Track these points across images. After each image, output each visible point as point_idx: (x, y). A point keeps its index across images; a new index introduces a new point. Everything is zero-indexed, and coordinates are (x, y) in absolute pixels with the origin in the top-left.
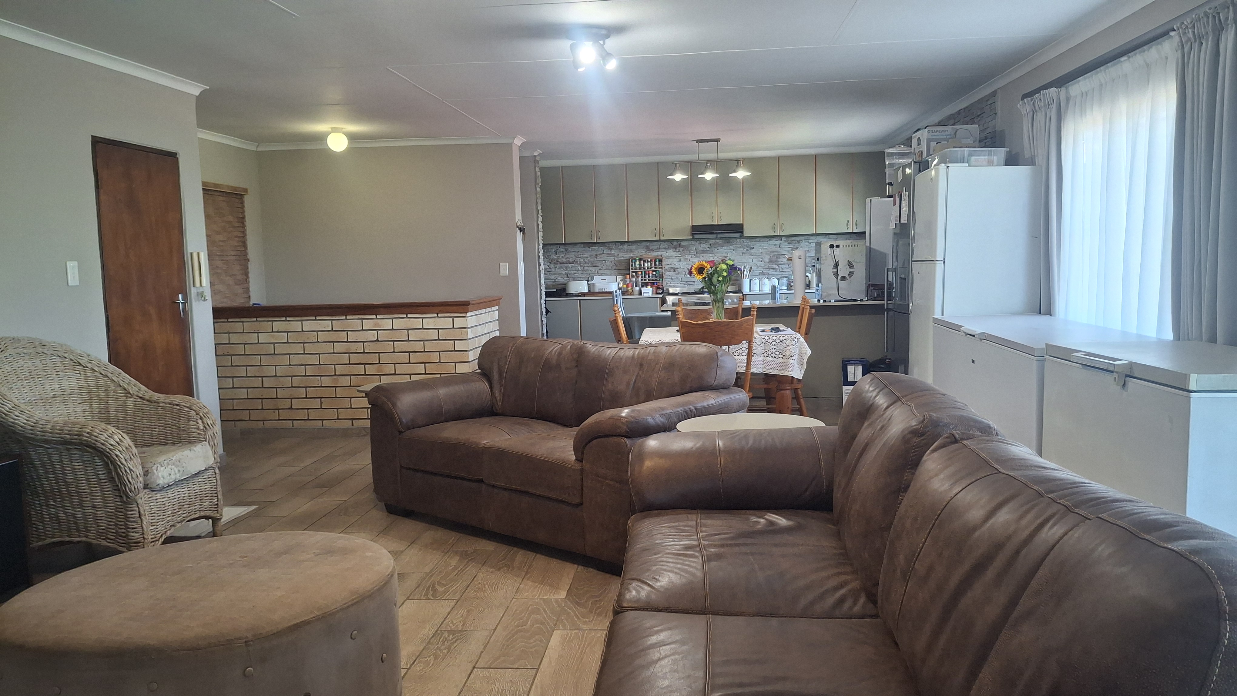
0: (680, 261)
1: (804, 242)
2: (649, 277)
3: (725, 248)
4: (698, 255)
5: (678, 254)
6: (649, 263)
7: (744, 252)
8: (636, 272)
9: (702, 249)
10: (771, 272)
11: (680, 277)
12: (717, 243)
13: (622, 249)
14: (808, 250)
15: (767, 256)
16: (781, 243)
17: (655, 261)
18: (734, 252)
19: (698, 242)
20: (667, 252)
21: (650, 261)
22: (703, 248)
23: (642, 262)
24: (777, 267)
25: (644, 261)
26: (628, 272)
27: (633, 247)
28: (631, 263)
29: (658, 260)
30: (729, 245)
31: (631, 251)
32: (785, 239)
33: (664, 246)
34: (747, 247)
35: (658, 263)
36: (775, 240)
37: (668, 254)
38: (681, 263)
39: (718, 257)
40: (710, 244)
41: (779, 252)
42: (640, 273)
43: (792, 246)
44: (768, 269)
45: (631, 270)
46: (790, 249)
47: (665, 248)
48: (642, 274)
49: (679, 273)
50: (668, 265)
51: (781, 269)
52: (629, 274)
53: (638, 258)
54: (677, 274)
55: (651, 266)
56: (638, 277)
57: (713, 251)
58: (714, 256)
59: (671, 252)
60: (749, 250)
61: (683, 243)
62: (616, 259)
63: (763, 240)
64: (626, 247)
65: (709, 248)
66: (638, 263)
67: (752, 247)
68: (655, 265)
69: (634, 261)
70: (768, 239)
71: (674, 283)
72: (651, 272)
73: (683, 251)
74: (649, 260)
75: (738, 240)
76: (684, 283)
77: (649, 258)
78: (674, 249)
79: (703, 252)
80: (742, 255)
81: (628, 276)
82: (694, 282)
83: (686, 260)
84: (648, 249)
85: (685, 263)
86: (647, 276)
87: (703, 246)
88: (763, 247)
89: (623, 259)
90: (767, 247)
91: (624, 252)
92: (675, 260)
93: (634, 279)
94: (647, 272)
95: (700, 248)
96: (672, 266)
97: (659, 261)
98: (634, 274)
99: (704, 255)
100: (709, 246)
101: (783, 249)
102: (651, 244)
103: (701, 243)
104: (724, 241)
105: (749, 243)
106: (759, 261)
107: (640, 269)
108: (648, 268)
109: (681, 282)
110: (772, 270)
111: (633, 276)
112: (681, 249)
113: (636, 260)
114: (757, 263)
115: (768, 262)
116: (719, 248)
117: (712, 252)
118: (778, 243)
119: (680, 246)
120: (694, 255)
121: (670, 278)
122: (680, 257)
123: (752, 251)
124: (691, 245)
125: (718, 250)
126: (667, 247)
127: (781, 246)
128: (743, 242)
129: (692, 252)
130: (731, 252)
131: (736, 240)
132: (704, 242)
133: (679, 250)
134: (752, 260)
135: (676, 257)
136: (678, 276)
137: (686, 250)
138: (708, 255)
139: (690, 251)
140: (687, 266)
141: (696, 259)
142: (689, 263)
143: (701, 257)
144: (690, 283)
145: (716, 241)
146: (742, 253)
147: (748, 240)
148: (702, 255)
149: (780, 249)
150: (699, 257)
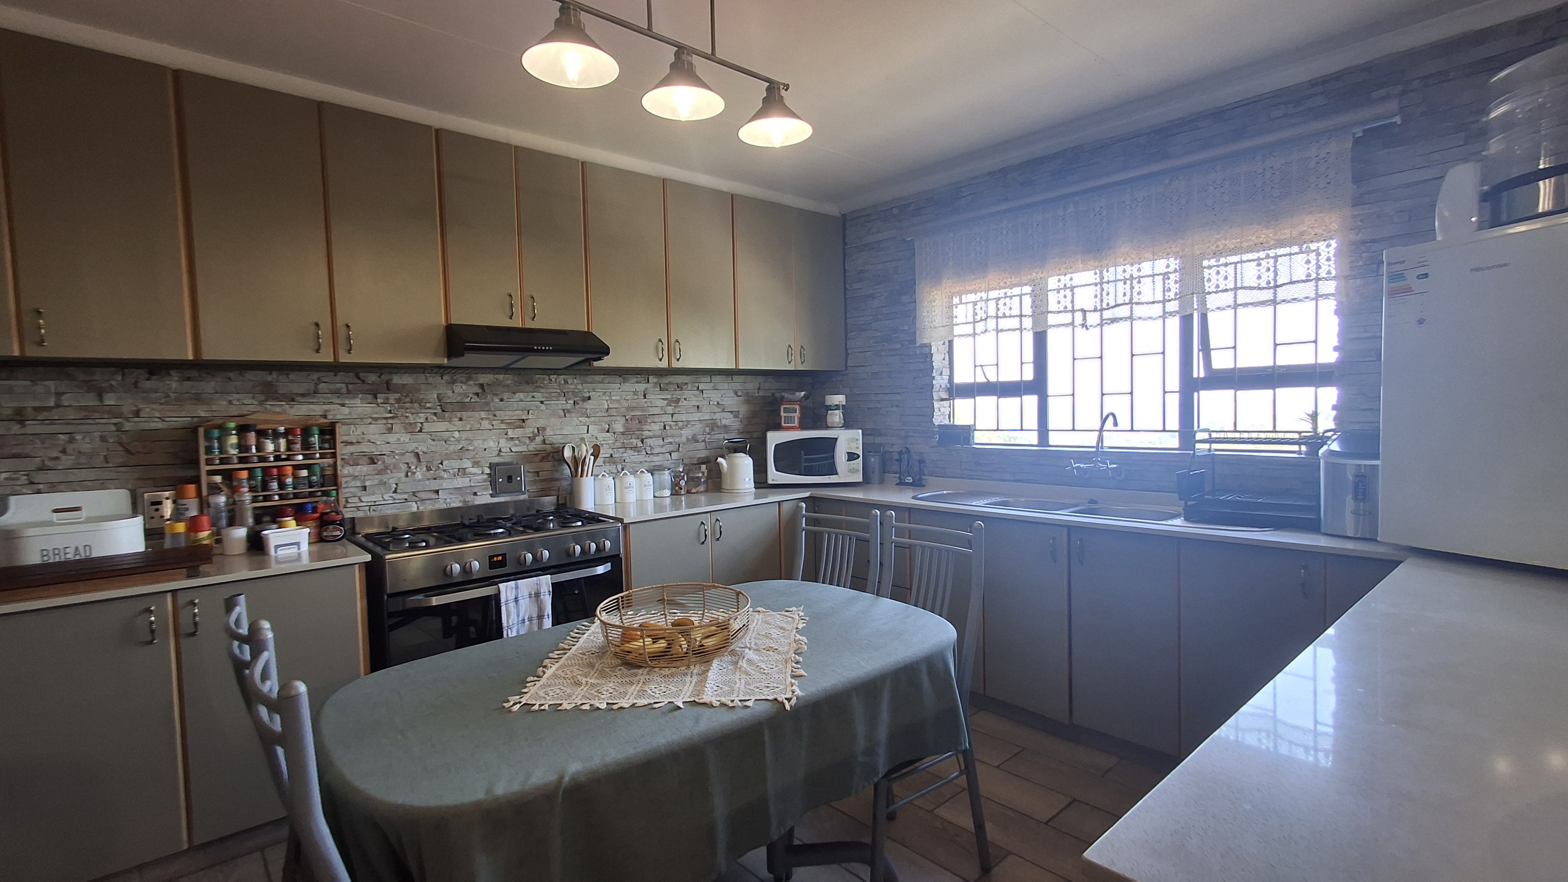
0: (390, 430)
1: (689, 388)
2: (282, 486)
3: (522, 395)
4: (447, 415)
5: (381, 412)
6: (283, 442)
7: (569, 407)
8: (229, 475)
9: (459, 399)
10: (630, 456)
11: (391, 479)
12: (499, 383)
13: (156, 391)
14: (698, 407)
15: (618, 418)
16: (646, 389)
17: (306, 432)
18: (543, 407)
19: (446, 377)
20: (343, 405)
21: (285, 434)
22: (460, 394)
23: (252, 437)
24: (640, 444)
25: (262, 434)
26: (191, 473)
27: (209, 386)
28: (202, 444)
29: (316, 430)
30: (530, 387)
31: (198, 399)
32: (656, 380)
33: (332, 387)
34: (575, 394)
35: (315, 439)
36: (635, 380)
37: (346, 410)
38: (392, 438)
39: (502, 421)
40: (482, 386)
41: (643, 409)
42: (244, 474)
43: (669, 397)
44: (622, 450)
45: (205, 468)
46: (665, 402)
47: (337, 392)
48: (251, 477)
49: (386, 468)
50: (351, 443)
51: (648, 449)
52: (196, 480)
53: (232, 425)
54: (380, 473)
55: (289, 449)
56: (234, 490)
57: (487, 404)
58: (491, 416)
59: (360, 406)
60: (580, 402)
61: (397, 380)
62: (128, 426)
63: (608, 379)
64: (173, 383)
65: (477, 394)
66: (233, 440)
67: (588, 395)
68: (307, 446)
69: (216, 433)
70: (621, 379)
71: (373, 498)
72: (289, 470)
73: (398, 401)
74: (282, 429)
75: (553, 377)
76: (406, 496)
77: (281, 423)
78: (370, 397)
79: (463, 406)
80: (562, 414)
81: (191, 488)
82: (437, 492)
83: (411, 429)
84: (269, 392)
85: (405, 438)
86: (275, 485)
87: (459, 388)
88: (610, 396)
89: (160, 425)
90: (618, 398)
91: (167, 403)
92: (373, 428)
93: (222, 499)
94: (275, 471)
95: (450, 393)
96: (365, 448)
97: (322, 433)
98: (218, 479)
99: (464, 415)
100: (479, 391)
101: (651, 402)
102: (282, 378)
103: (454, 382)
104: (516, 379)
105: (580, 387)
106: (602, 431)
107: (242, 460)
108: (277, 458)
109: (395, 496)
110: (630, 452)
111: (215, 489)
112: (393, 397)
113: (225, 432)
114: (596, 435)
115: (623, 433)
116: (505, 396)
117: (486, 407)
118: (641, 387)
119: (389, 387)
120: (435, 414)
121: (359, 484)
122: (390, 421)
123: (587, 407)
124: (423, 386)
125: (502, 400)
126: (344, 390)
127: (647, 396)
128: (566, 382)
129: (428, 405)
130: (537, 407)
131: (547, 377)
132: (464, 380)
133: (387, 399)
134: (586, 427)
135: (376, 419)
136: (385, 478)
137: (408, 400)
138: (477, 415)
139: (421, 404)
140: (412, 446)
141: (441, 426)
142: (420, 436)
143: (455, 420)
144: (423, 495)
145: (497, 376)
146: (564, 410)
147: (578, 378)
148: (459, 414)
149: (646, 402)
150: (450, 422)
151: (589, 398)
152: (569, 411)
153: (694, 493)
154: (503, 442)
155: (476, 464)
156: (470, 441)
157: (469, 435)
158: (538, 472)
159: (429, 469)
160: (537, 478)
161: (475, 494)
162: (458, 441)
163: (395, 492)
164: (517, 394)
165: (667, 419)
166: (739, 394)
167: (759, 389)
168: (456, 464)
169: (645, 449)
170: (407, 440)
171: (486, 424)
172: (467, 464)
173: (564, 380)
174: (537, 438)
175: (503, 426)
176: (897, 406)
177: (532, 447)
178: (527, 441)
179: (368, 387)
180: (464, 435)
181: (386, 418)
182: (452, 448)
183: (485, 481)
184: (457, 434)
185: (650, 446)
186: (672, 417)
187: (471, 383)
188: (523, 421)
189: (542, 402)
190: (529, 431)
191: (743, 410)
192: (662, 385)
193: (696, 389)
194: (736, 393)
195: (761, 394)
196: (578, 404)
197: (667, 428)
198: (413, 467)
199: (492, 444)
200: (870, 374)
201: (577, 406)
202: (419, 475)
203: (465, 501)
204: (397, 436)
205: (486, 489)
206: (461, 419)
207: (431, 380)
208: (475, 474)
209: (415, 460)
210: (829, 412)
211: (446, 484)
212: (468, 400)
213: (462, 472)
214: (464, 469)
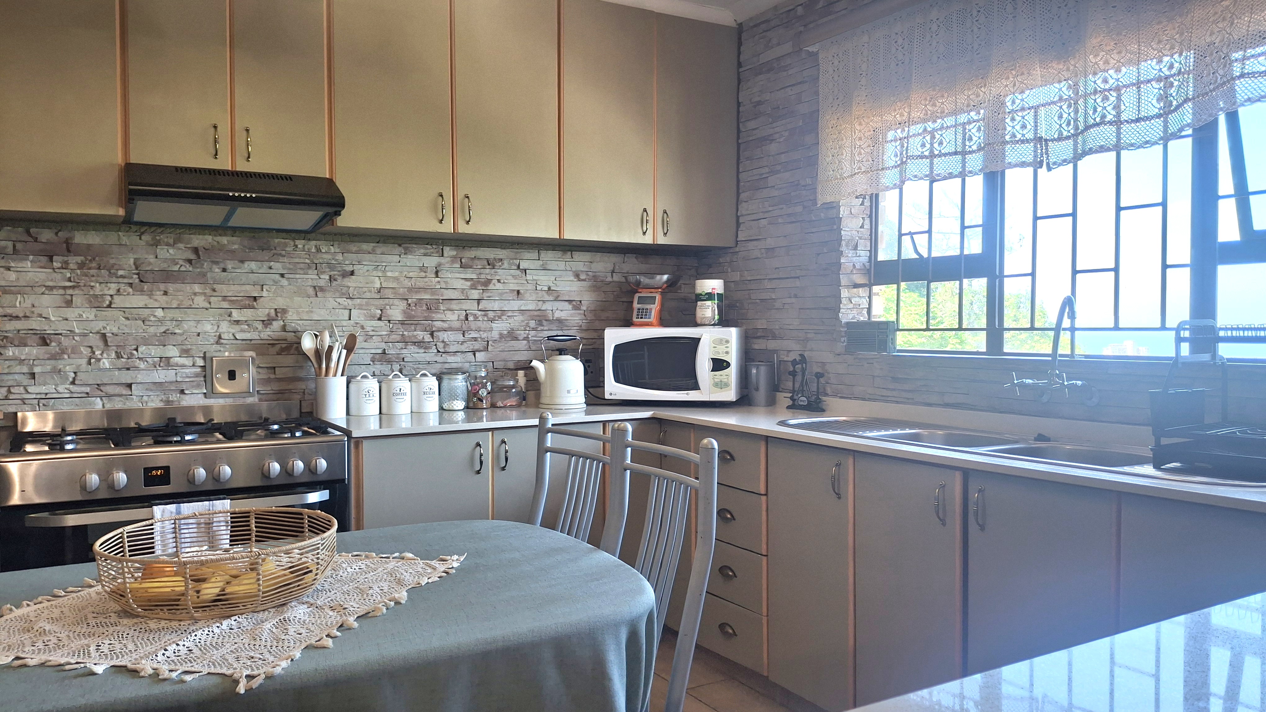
0: (69, 303)
1: (506, 265)
3: (253, 265)
4: (146, 287)
5: (59, 279)
7: (322, 283)
9: (164, 266)
10: (412, 353)
11: (68, 366)
12: (221, 248)
14: (518, 292)
15: (396, 302)
16: (440, 265)
18: (284, 282)
19: (146, 237)
20: (8, 269)
22: (165, 260)
24: (428, 338)
30: (266, 255)
32: (454, 253)
34: (331, 267)
36: (422, 251)
37: (12, 276)
38: (71, 313)
39: (225, 298)
40: (196, 250)
41: (433, 291)
43: (474, 276)
44: (400, 345)
46: (469, 283)
49: (63, 352)
50: (17, 318)
51: (441, 345)
54: (54, 357)
57: (204, 275)
58: (208, 291)
59: (30, 270)
60: (339, 279)
61: (80, 238)
63: (381, 248)
65: (190, 261)
67: (350, 268)
70: (401, 249)
71: (44, 389)
73: (81, 266)
75: (300, 243)
76: (88, 389)
78: (44, 259)
79: (167, 276)
80: (311, 291)
82: (130, 386)
83: (96, 302)
85: (89, 314)
87: (166, 252)
88: (384, 271)
90: (397, 274)
92: (46, 300)
95: (152, 259)
96: (35, 324)
99: (171, 287)
100: (192, 256)
101: (446, 283)
103: (158, 244)
104: (246, 242)
105: (340, 257)
106: (372, 317)
109: (73, 388)
110: (413, 349)
112: (74, 260)
114: (362, 323)
115: (402, 323)
116: (230, 265)
117: (202, 278)
118: (432, 262)
119: (69, 248)
120: (131, 285)
121: (25, 369)
122: (70, 292)
123: (349, 284)
124: (115, 249)
125: (224, 270)
126: (10, 250)
127: (439, 274)
128: (319, 250)
129: (121, 273)
130: (276, 282)
131: (292, 243)
132: (171, 241)
133: (66, 263)
134: (347, 312)
135: (51, 288)
136: (60, 365)
137: (94, 265)
138: (188, 288)
139: (112, 270)
140: (98, 326)
141: (138, 300)
142: (109, 313)
143: (158, 295)
144: (110, 390)
145: (219, 238)
146: (314, 287)
147: (336, 246)
148: (162, 286)
149: (439, 282)
150: (150, 295)
151: (352, 273)
152: (322, 289)
153: (501, 407)
154: (225, 328)
155: (186, 353)
156: (179, 322)
157: (177, 314)
158: (274, 368)
159: (119, 356)
160: (272, 376)
161: (182, 392)
162: (161, 321)
163: (73, 383)
164: (246, 264)
165: (471, 306)
166: (583, 277)
167: (613, 272)
168: (155, 351)
169: (436, 345)
170: (92, 317)
171: (200, 301)
172: (172, 352)
173: (316, 246)
174: (274, 323)
175: (225, 305)
176: (796, 296)
177: (267, 334)
178: (260, 326)
179: (42, 246)
180: (170, 314)
181: (65, 288)
182: (152, 330)
183: (197, 375)
184: (160, 313)
185: (443, 342)
186: (478, 304)
187: (181, 246)
188: (255, 299)
189: (282, 275)
190: (262, 313)
191: (588, 299)
192: (463, 261)
193: (516, 268)
194: (577, 276)
195: (616, 278)
196: (335, 280)
197: (471, 318)
198: (98, 353)
199: (208, 327)
200: (763, 251)
201: (334, 283)
202: (106, 363)
203: (168, 402)
204: (78, 311)
205: (198, 386)
206: (166, 293)
207: (125, 240)
208: (183, 366)
209: (101, 344)
210: (699, 303)
211: (141, 377)
212: (176, 268)
213: (165, 362)
214: (168, 358)
